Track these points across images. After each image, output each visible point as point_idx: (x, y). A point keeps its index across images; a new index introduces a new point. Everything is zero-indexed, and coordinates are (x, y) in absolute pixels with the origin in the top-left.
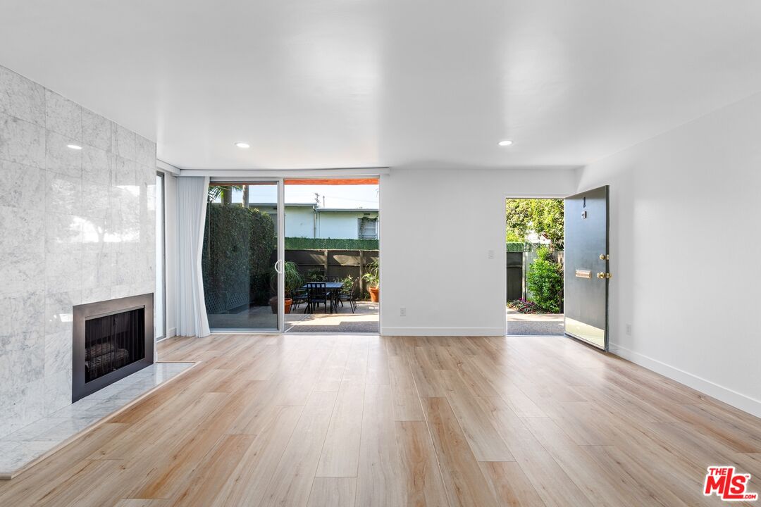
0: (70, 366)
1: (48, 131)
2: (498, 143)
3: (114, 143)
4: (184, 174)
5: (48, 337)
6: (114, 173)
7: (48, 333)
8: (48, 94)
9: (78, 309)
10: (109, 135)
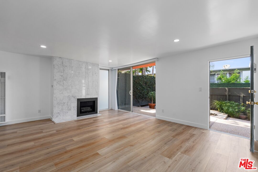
0: (76, 110)
1: (72, 67)
2: (173, 40)
3: (87, 66)
4: (113, 69)
5: (72, 104)
6: (86, 72)
7: (72, 103)
8: (72, 60)
9: (78, 99)
10: (85, 65)
